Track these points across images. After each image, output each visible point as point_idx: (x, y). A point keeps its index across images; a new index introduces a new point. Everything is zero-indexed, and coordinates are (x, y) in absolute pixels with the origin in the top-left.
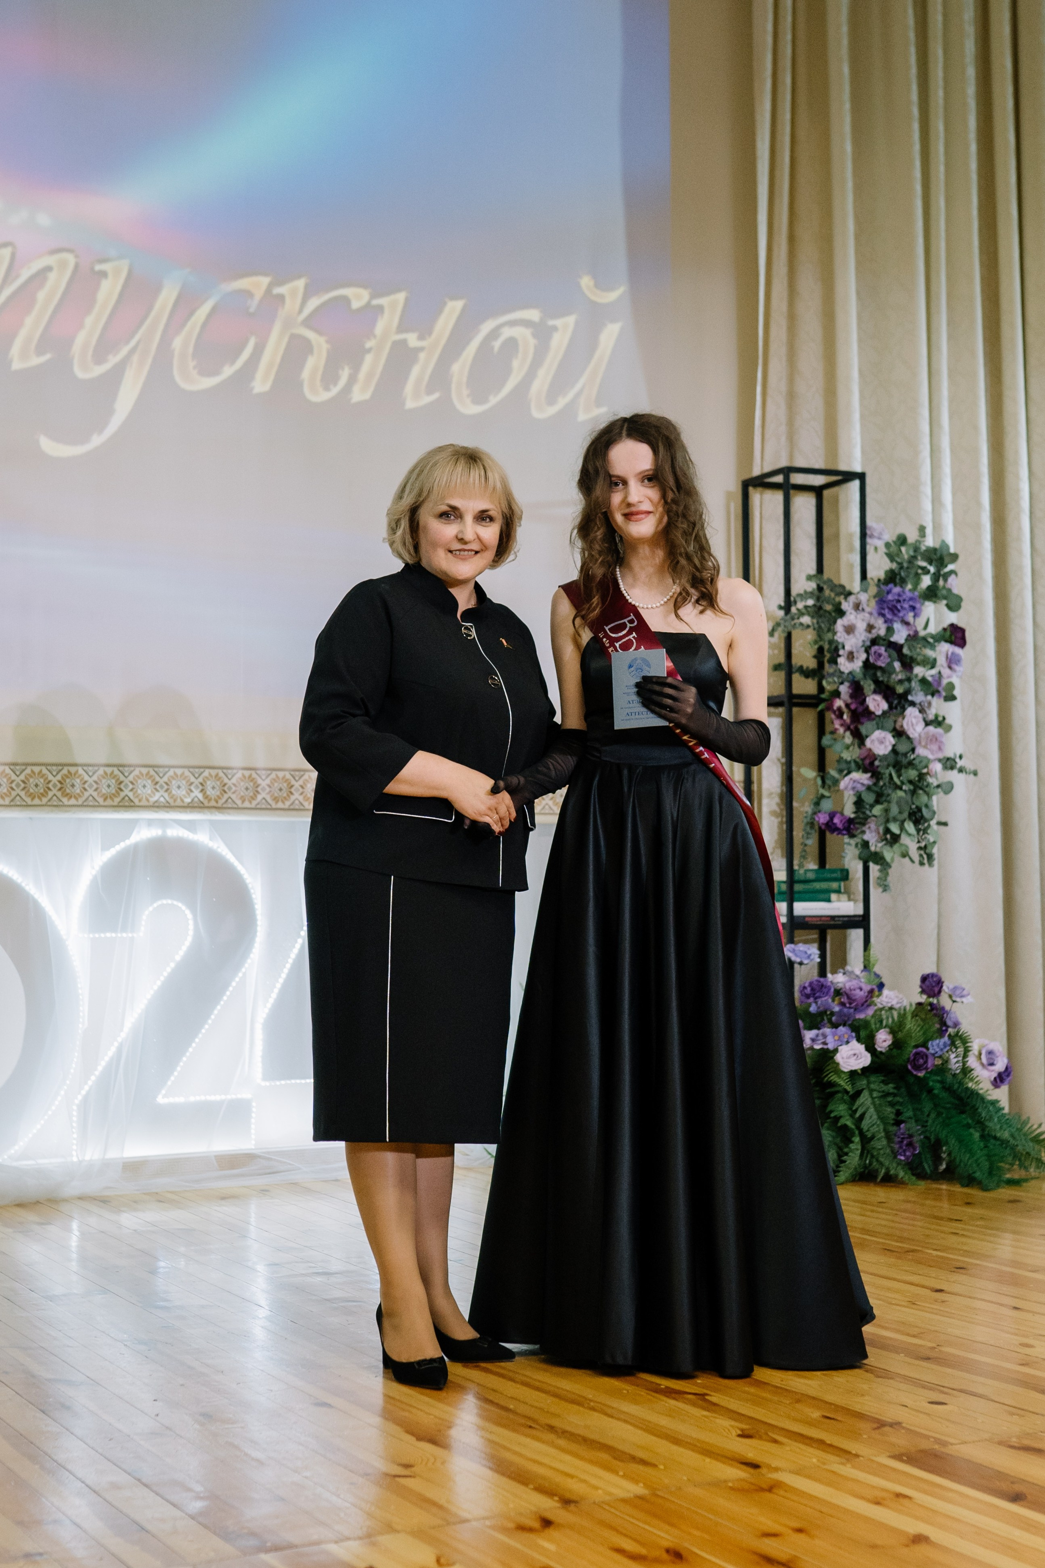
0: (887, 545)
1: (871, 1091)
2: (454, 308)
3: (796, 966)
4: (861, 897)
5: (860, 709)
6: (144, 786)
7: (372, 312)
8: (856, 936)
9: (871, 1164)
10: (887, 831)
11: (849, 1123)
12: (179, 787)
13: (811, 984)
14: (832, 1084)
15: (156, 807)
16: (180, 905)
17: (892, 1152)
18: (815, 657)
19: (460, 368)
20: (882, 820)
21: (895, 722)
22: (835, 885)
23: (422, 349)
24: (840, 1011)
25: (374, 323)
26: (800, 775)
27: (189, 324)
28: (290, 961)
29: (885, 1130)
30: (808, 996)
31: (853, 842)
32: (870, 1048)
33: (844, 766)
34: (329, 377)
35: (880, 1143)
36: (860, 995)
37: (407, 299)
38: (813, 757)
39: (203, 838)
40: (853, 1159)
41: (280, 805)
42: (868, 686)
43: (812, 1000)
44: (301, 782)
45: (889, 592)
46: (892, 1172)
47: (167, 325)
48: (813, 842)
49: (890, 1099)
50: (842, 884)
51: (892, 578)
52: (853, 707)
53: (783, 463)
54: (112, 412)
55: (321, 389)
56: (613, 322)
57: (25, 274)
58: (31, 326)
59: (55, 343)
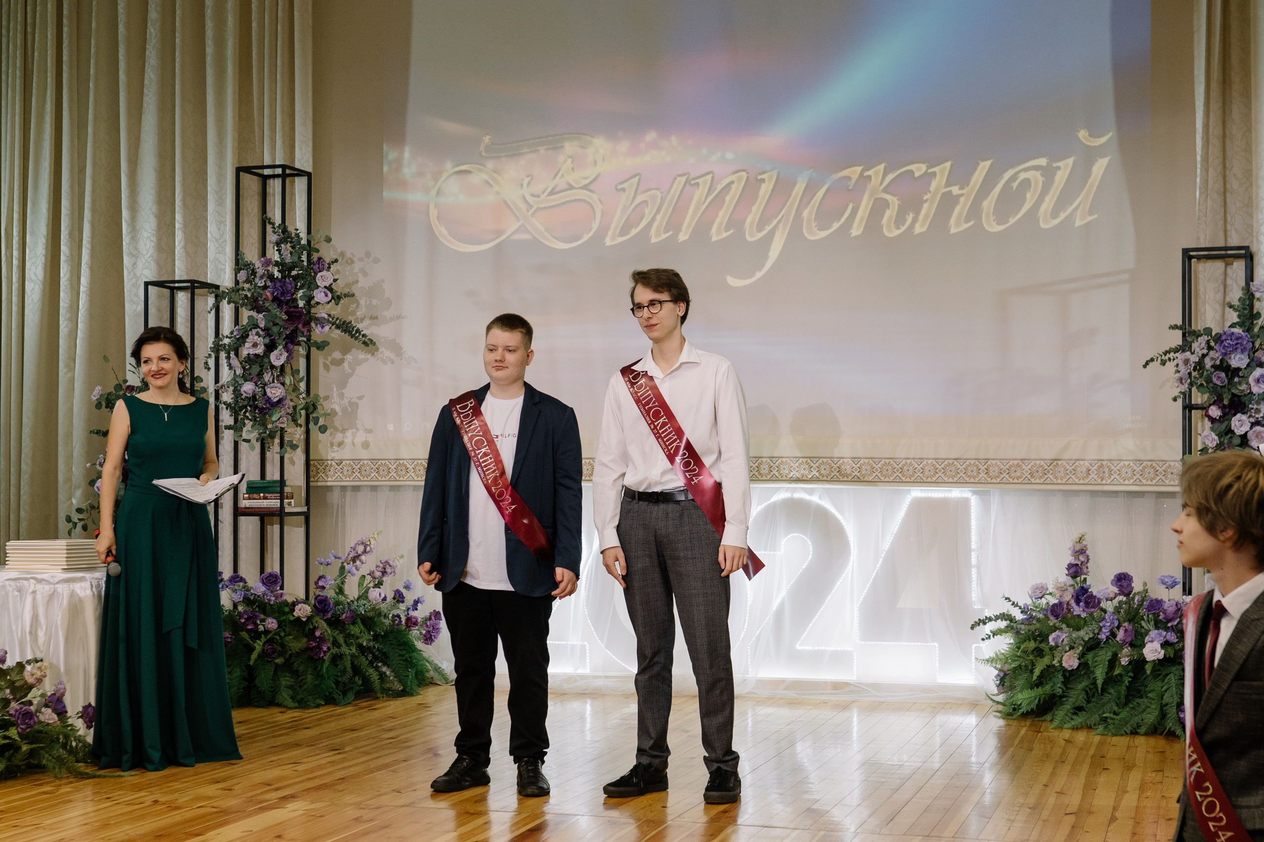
2: (984, 166)
6: (784, 469)
7: (929, 177)
12: (805, 469)
15: (790, 480)
16: (804, 537)
19: (988, 204)
23: (962, 195)
25: (929, 184)
27: (813, 202)
34: (899, 220)
36: (1171, 610)
37: (952, 166)
39: (815, 499)
47: (799, 204)
54: (767, 258)
55: (894, 229)
56: (1103, 156)
57: (719, 187)
58: (722, 216)
59: (735, 223)
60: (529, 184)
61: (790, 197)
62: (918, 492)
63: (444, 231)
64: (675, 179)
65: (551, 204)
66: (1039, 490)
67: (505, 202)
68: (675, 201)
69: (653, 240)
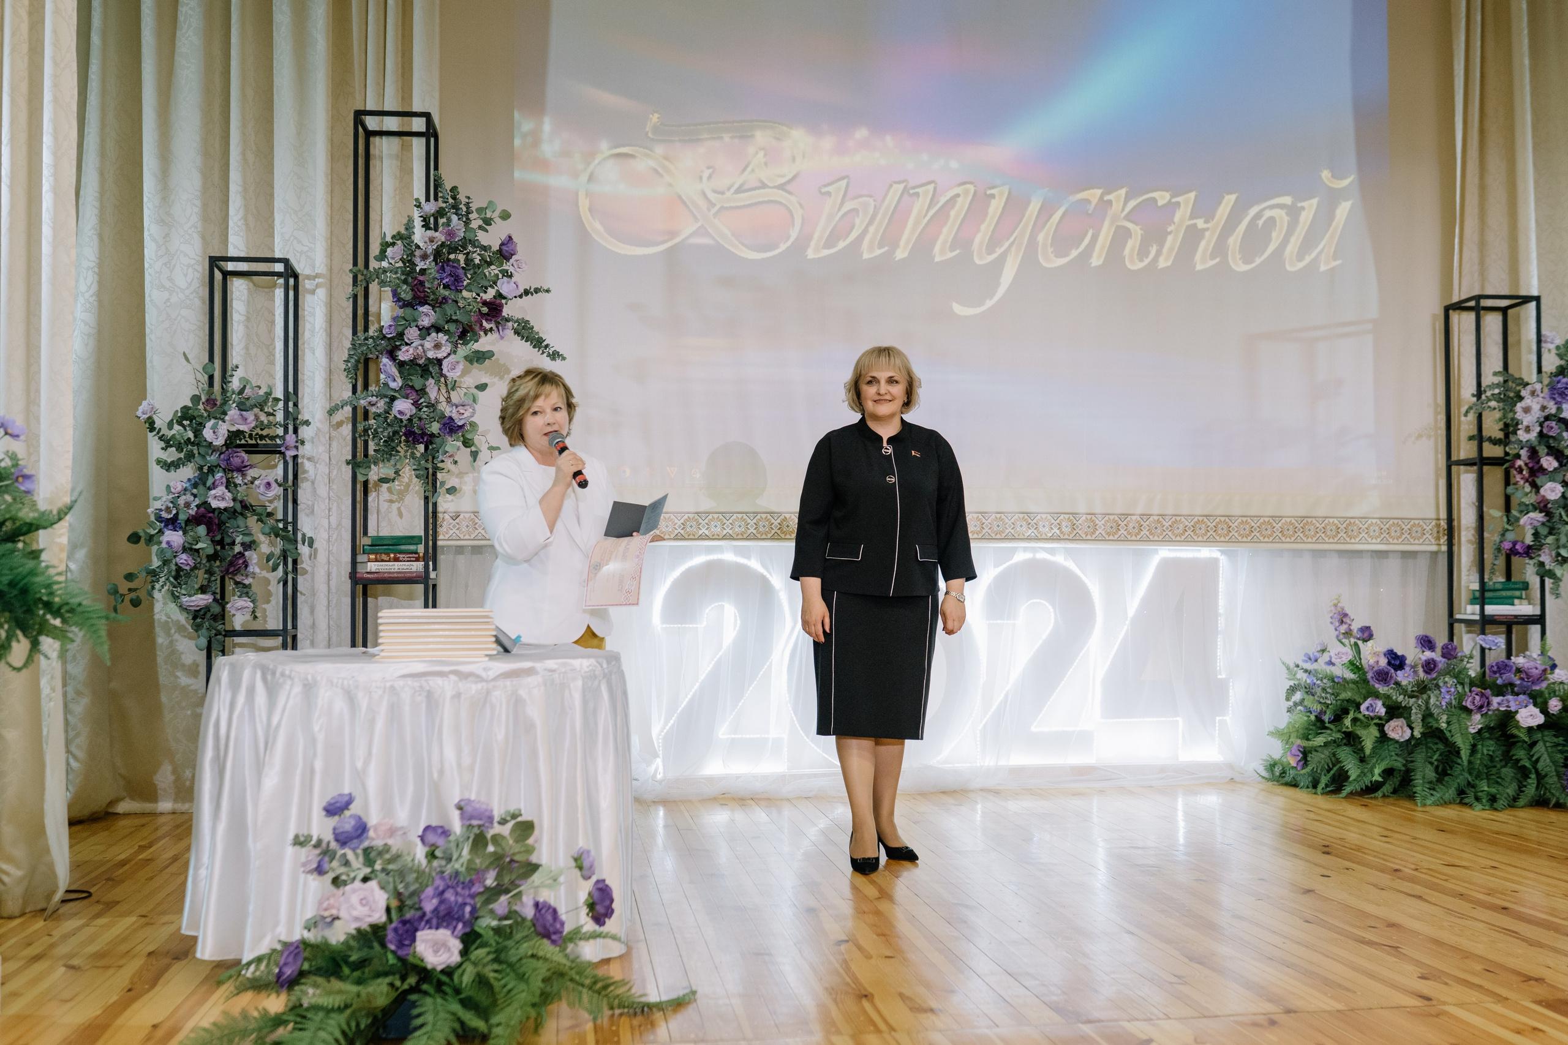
0: (1558, 348)
1: (1545, 742)
2: (1230, 199)
3: (1487, 651)
4: (1538, 601)
5: (1536, 467)
6: (1021, 526)
7: (1172, 207)
8: (1535, 630)
9: (1545, 794)
10: (1558, 555)
11: (1528, 765)
12: (1044, 526)
13: (1497, 664)
14: (1514, 736)
15: (1029, 539)
16: (1045, 602)
17: (1562, 786)
18: (1501, 430)
19: (1234, 241)
20: (1553, 547)
21: (1564, 475)
22: (1517, 593)
23: (1207, 229)
24: (1521, 684)
25: (1173, 214)
26: (1490, 515)
27: (1049, 224)
28: (1119, 640)
29: (1556, 770)
30: (1495, 673)
31: (1532, 562)
32: (1544, 711)
33: (1523, 508)
34: (1143, 253)
35: (1552, 780)
36: (1535, 672)
37: (1196, 197)
38: (1501, 501)
39: (1060, 559)
40: (1531, 790)
41: (1111, 538)
42: (1542, 450)
43: (1498, 675)
44: (1125, 522)
45: (1558, 382)
46: (1561, 801)
47: (1034, 226)
48: (1501, 562)
49: (1560, 748)
50: (1524, 592)
51: (1561, 371)
52: (1530, 465)
53: (1476, 292)
54: (998, 284)
55: (1137, 261)
56: (1346, 200)
57: (943, 200)
58: (947, 233)
59: (962, 243)
60: (710, 177)
61: (1023, 216)
62: (1166, 552)
63: (598, 226)
64: (891, 186)
65: (739, 204)
66: (1288, 550)
67: (680, 197)
68: (891, 212)
69: (866, 256)
